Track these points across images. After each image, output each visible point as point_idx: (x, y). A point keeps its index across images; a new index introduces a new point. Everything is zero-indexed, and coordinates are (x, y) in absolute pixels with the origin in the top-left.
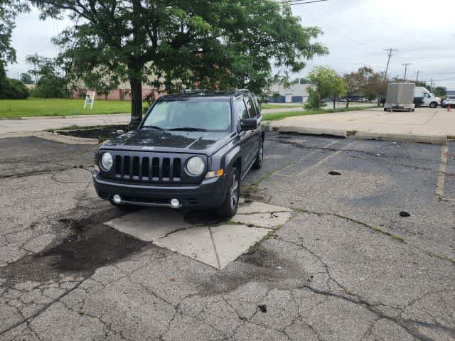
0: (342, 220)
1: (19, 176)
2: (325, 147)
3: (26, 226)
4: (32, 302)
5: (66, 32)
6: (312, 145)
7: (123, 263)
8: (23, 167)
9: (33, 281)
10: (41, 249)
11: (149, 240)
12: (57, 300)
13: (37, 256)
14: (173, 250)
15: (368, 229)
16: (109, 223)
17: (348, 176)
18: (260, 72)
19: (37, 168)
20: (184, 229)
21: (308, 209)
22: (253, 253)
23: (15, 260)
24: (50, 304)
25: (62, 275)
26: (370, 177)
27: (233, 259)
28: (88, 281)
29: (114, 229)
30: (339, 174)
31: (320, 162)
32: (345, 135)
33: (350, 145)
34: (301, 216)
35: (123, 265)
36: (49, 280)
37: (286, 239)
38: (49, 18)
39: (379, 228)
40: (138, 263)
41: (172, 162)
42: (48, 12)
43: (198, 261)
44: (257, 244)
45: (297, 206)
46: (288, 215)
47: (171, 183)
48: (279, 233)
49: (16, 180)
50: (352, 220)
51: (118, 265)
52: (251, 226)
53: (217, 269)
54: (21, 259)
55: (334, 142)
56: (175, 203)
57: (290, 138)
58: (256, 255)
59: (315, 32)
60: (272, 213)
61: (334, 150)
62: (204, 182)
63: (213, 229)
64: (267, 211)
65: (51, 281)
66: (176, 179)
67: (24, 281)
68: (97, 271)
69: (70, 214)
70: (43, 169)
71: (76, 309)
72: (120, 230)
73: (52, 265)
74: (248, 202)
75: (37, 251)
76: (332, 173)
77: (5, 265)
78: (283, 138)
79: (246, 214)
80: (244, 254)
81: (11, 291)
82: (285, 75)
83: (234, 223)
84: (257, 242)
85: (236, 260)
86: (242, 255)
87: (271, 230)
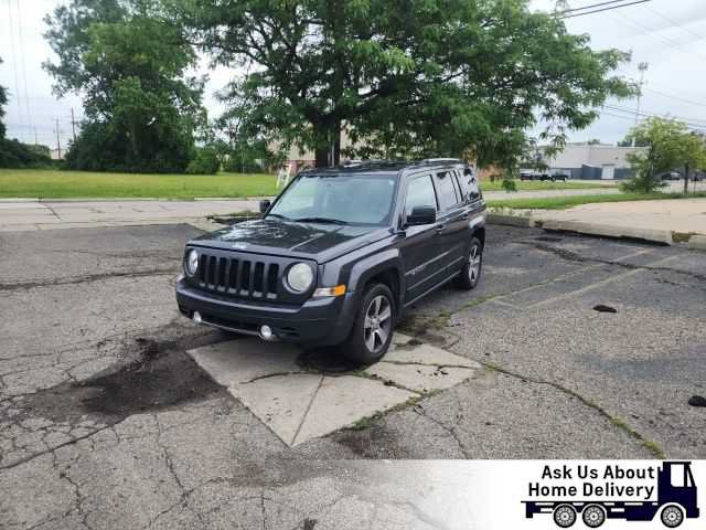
0: (561, 395)
1: (135, 274)
2: (615, 260)
3: (93, 343)
4: (23, 447)
5: (233, 84)
6: (595, 255)
7: (167, 413)
8: (148, 264)
9: (47, 418)
10: (88, 376)
11: (225, 384)
12: (52, 451)
13: (77, 385)
14: (246, 404)
15: (602, 419)
16: (193, 352)
17: (629, 317)
18: (507, 130)
19: (163, 266)
20: (285, 374)
21: (511, 368)
22: (362, 429)
23: (49, 386)
24: (40, 454)
25: (84, 417)
26: (677, 322)
27: (321, 435)
28: (107, 431)
29: (193, 360)
30: (612, 311)
31: (590, 287)
32: (669, 240)
33: (669, 259)
34: (489, 380)
35: (166, 416)
36: (65, 420)
37: (433, 415)
38: (220, 66)
39: (625, 421)
40: (186, 417)
41: (266, 268)
42: (219, 58)
43: (268, 428)
44: (378, 415)
45: (494, 360)
46: (468, 373)
47: (263, 301)
48: (426, 403)
49: (126, 280)
50: (581, 399)
51: (159, 415)
52: (389, 383)
53: (286, 445)
54: (56, 387)
55: (641, 251)
56: (266, 333)
57: (559, 240)
58: (366, 434)
59: (611, 58)
60: (440, 367)
61: (631, 267)
63: (328, 379)
64: (434, 362)
65: (65, 423)
66: (271, 296)
67: (38, 417)
68: (127, 420)
69: (155, 333)
70: (168, 268)
71: (62, 468)
72: (200, 364)
73: (84, 401)
74: (413, 344)
75: (80, 378)
76: (601, 309)
77: (34, 391)
78: (546, 239)
79: (397, 363)
80: (344, 429)
81: (14, 427)
82: (559, 133)
83: (366, 376)
84: (378, 412)
85: (327, 436)
86: (342, 430)
87: (418, 396)
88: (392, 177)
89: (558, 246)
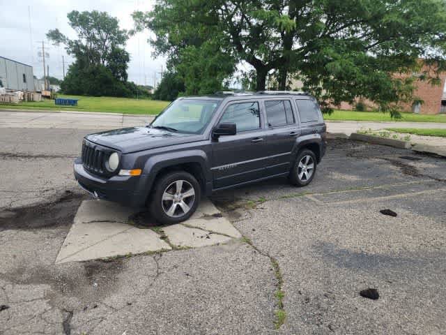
0: (268, 266)
3: (43, 190)
6: (434, 173)
10: (19, 206)
11: (75, 222)
13: (8, 210)
14: (69, 235)
15: (273, 288)
20: (113, 222)
21: (258, 241)
22: (109, 262)
27: (80, 260)
29: (79, 206)
30: (394, 215)
31: (398, 196)
37: (161, 262)
40: (31, 236)
43: (59, 250)
44: (129, 256)
45: (254, 234)
47: (97, 175)
50: (278, 272)
52: (163, 238)
53: (54, 262)
56: (96, 194)
57: (417, 160)
58: (108, 265)
60: (211, 233)
62: (114, 178)
66: (101, 172)
74: (216, 216)
76: (386, 212)
78: (407, 158)
79: (187, 226)
80: (99, 260)
83: (158, 231)
84: (130, 253)
85: (84, 262)
86: (96, 260)
87: (170, 248)
88: (216, 102)
89: (412, 164)
